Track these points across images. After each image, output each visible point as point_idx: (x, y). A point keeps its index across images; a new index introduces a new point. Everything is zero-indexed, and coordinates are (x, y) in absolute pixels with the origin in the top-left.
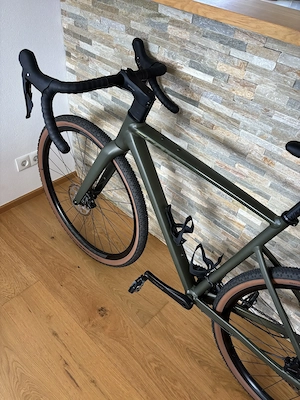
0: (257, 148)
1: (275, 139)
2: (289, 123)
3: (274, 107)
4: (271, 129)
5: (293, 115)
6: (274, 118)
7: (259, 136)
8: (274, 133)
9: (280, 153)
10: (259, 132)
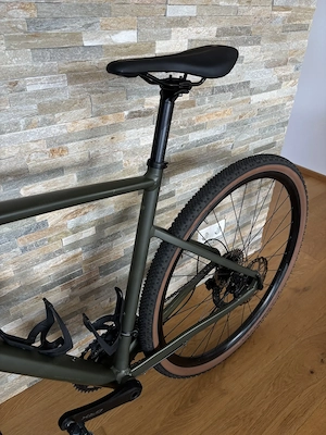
0: (34, 146)
1: (48, 117)
2: (52, 86)
3: (20, 74)
4: (35, 107)
5: (51, 72)
6: (29, 89)
7: (27, 127)
8: (42, 109)
9: (65, 131)
10: (22, 121)
